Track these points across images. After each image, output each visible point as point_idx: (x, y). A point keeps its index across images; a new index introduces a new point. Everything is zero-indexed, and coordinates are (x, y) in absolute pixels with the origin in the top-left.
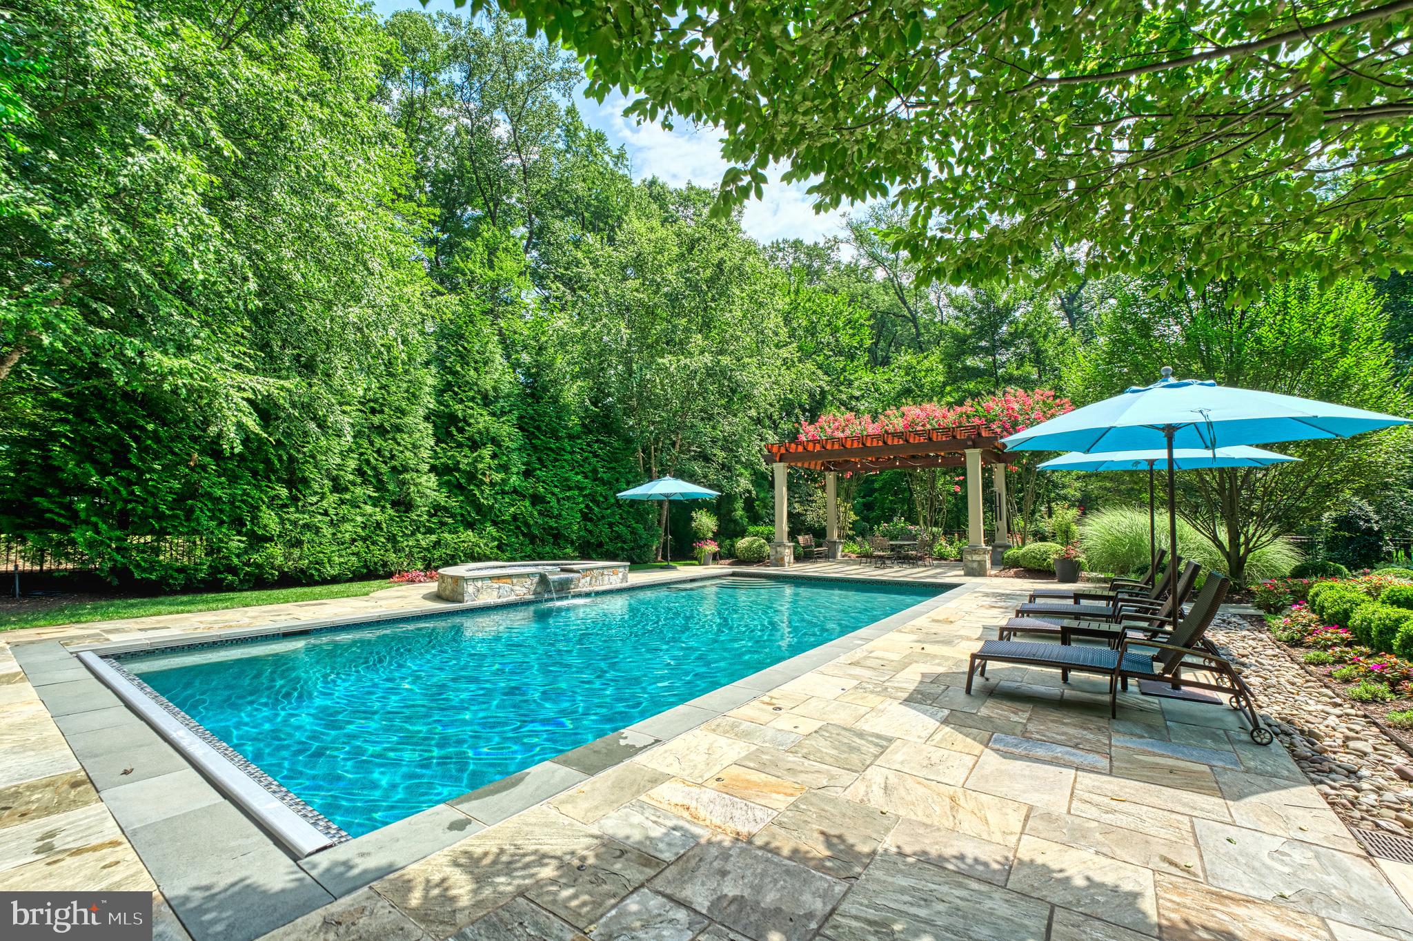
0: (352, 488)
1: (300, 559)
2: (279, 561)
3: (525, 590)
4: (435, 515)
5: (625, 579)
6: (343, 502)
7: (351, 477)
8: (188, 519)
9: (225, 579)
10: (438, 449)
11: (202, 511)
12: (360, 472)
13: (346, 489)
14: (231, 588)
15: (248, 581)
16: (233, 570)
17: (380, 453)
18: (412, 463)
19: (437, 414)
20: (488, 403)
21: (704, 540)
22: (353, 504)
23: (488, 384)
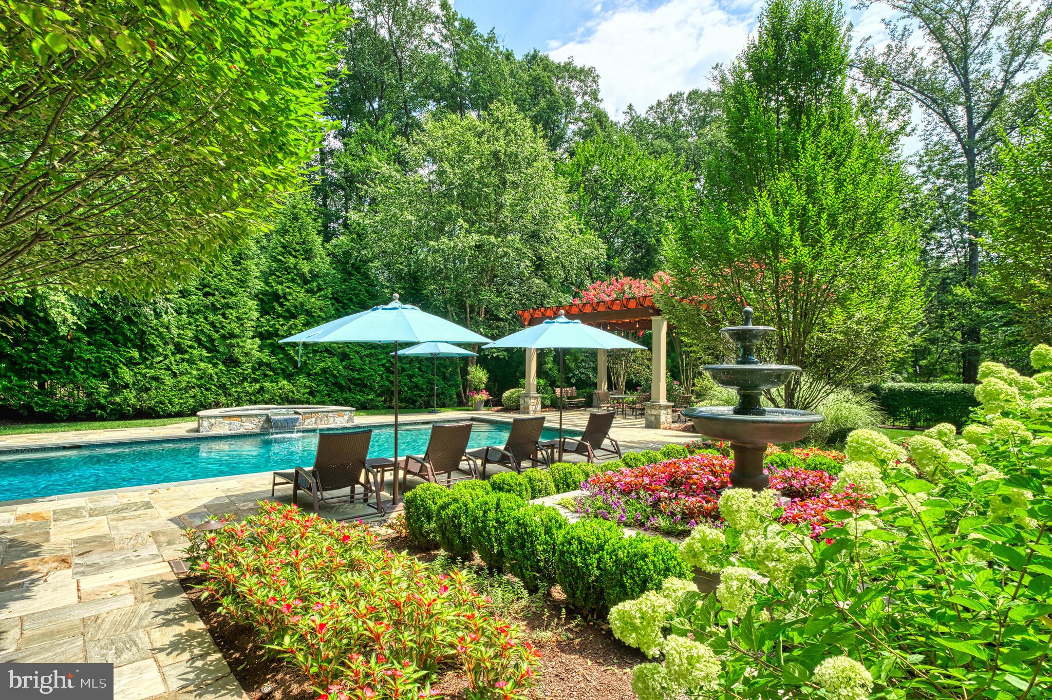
0: (190, 350)
1: (149, 400)
2: (133, 401)
3: (253, 426)
4: (259, 369)
5: (350, 419)
6: (183, 360)
7: (190, 343)
8: (67, 374)
9: (96, 413)
10: (262, 320)
11: (76, 368)
12: (197, 339)
13: (186, 352)
14: (101, 419)
15: (115, 414)
16: (102, 408)
17: (212, 324)
18: (237, 331)
19: (265, 293)
20: (306, 282)
21: (477, 390)
22: (191, 362)
23: (305, 268)
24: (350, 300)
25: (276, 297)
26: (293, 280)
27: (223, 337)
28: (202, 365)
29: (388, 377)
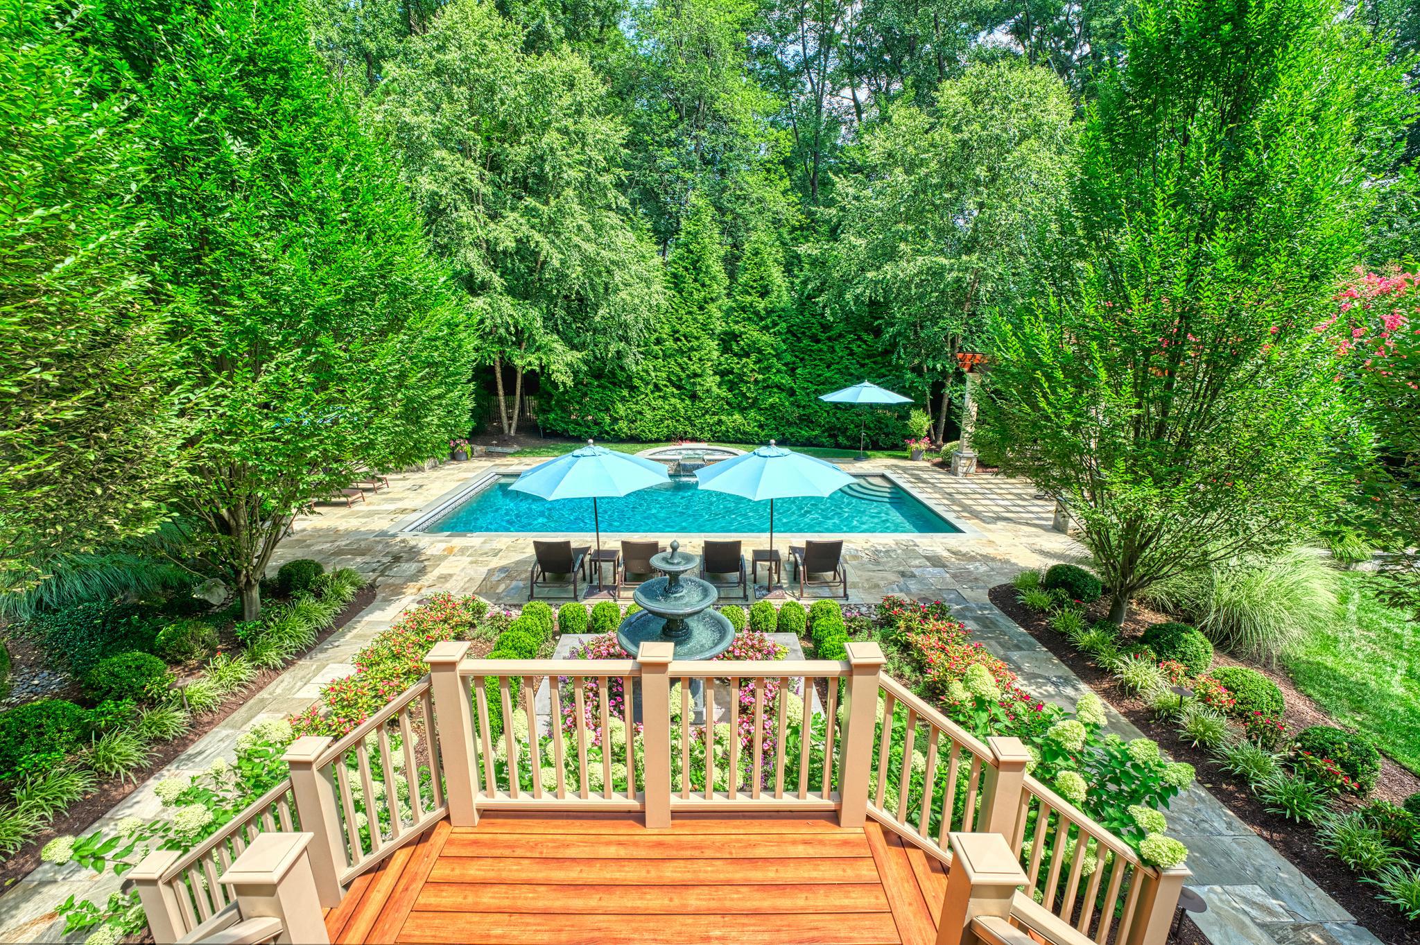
1: (636, 429)
2: (626, 430)
4: (718, 403)
6: (659, 397)
7: (664, 383)
10: (722, 359)
12: (670, 379)
13: (662, 390)
16: (607, 432)
17: (679, 365)
18: (699, 371)
19: (726, 333)
20: (762, 319)
21: (917, 438)
22: (664, 398)
23: (761, 305)
24: (803, 333)
25: (735, 337)
26: (749, 319)
27: (688, 376)
28: (673, 401)
29: (835, 414)
